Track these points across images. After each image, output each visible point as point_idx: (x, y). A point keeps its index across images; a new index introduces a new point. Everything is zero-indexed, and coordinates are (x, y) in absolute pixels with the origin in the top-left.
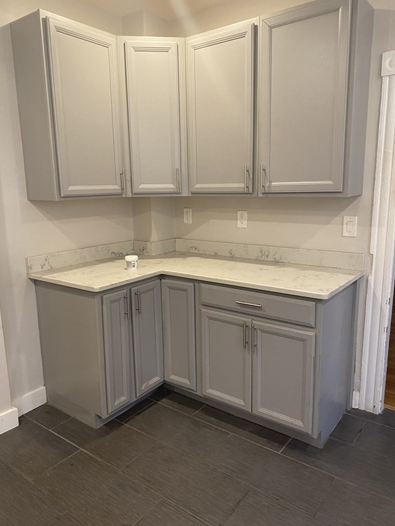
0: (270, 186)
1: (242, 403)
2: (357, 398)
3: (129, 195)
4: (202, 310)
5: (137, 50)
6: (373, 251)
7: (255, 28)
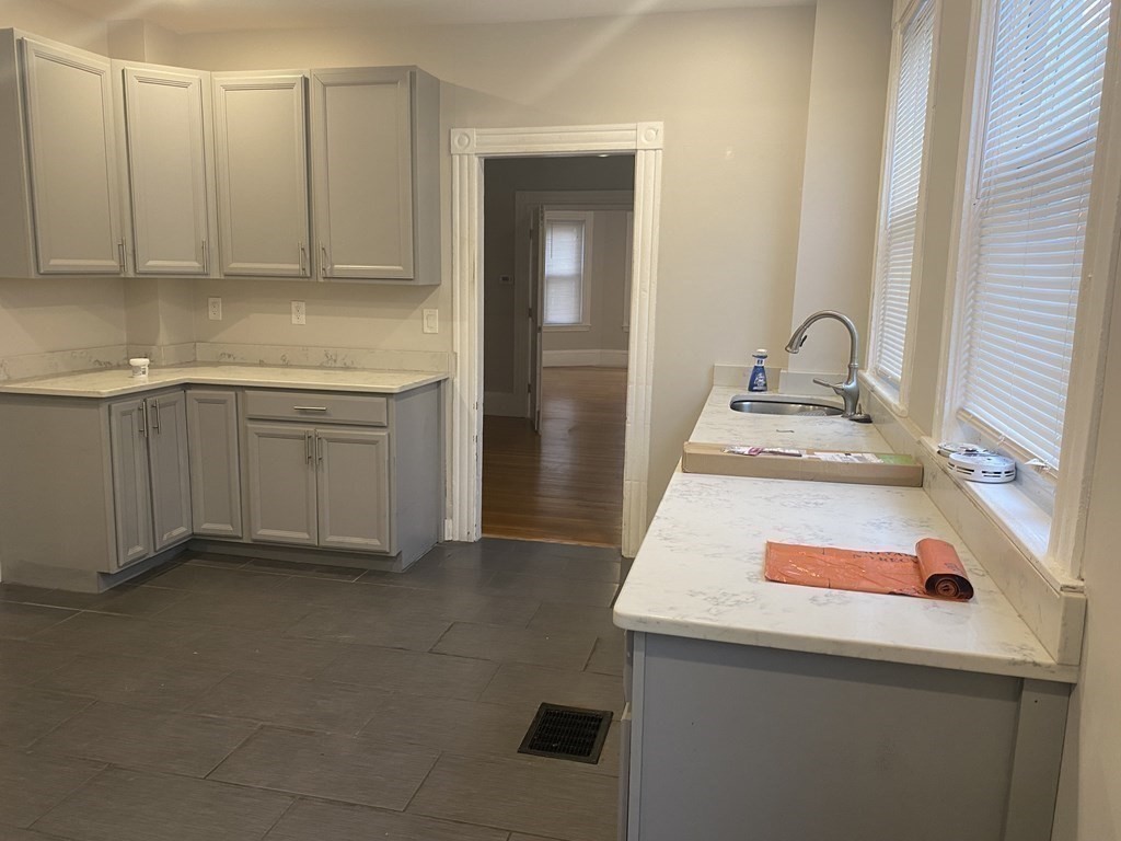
0: (332, 270)
1: (307, 536)
2: (450, 527)
3: (131, 274)
4: (249, 425)
5: (142, 80)
6: (457, 349)
7: (306, 81)
